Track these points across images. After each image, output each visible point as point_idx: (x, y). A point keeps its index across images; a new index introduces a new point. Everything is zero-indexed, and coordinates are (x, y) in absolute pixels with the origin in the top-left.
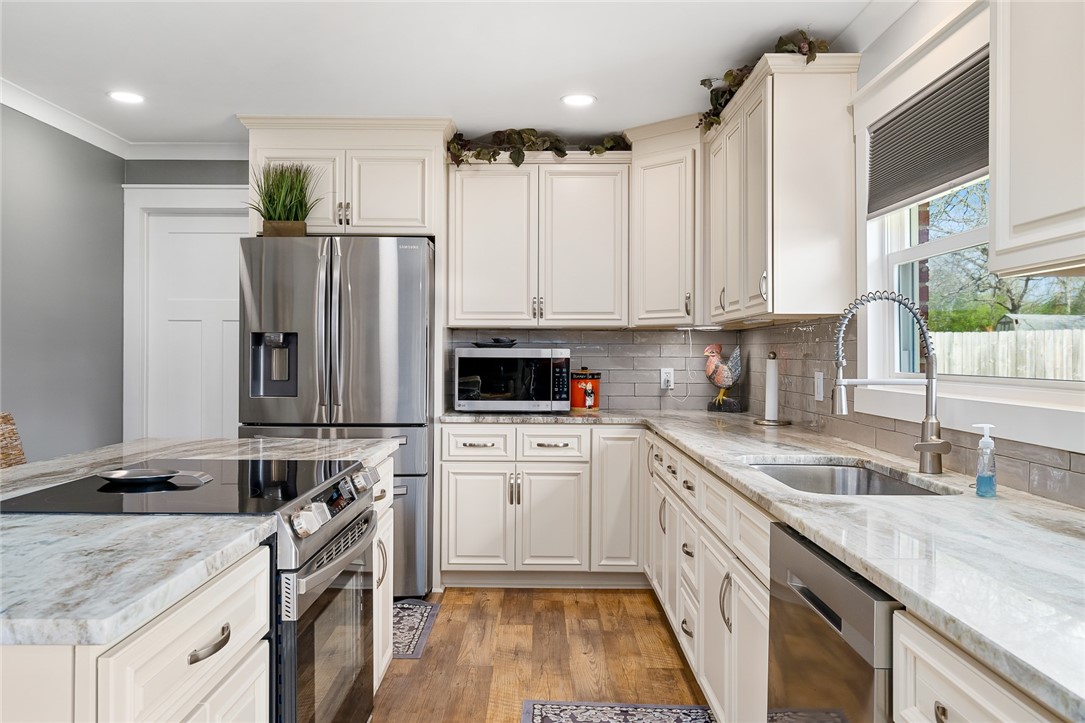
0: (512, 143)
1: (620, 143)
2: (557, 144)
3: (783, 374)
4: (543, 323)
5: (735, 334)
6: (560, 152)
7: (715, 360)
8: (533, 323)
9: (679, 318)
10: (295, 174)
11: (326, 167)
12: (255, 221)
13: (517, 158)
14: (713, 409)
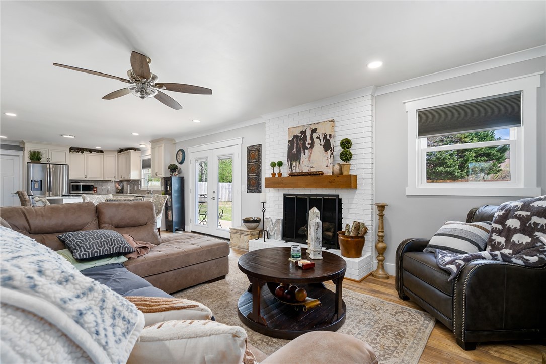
0: (82, 150)
1: (101, 151)
2: (90, 151)
3: (130, 187)
4: (87, 179)
5: (121, 181)
6: (91, 152)
7: (117, 185)
8: (85, 179)
9: (113, 179)
10: (38, 152)
11: (44, 152)
12: (27, 159)
13: (82, 152)
14: (117, 193)
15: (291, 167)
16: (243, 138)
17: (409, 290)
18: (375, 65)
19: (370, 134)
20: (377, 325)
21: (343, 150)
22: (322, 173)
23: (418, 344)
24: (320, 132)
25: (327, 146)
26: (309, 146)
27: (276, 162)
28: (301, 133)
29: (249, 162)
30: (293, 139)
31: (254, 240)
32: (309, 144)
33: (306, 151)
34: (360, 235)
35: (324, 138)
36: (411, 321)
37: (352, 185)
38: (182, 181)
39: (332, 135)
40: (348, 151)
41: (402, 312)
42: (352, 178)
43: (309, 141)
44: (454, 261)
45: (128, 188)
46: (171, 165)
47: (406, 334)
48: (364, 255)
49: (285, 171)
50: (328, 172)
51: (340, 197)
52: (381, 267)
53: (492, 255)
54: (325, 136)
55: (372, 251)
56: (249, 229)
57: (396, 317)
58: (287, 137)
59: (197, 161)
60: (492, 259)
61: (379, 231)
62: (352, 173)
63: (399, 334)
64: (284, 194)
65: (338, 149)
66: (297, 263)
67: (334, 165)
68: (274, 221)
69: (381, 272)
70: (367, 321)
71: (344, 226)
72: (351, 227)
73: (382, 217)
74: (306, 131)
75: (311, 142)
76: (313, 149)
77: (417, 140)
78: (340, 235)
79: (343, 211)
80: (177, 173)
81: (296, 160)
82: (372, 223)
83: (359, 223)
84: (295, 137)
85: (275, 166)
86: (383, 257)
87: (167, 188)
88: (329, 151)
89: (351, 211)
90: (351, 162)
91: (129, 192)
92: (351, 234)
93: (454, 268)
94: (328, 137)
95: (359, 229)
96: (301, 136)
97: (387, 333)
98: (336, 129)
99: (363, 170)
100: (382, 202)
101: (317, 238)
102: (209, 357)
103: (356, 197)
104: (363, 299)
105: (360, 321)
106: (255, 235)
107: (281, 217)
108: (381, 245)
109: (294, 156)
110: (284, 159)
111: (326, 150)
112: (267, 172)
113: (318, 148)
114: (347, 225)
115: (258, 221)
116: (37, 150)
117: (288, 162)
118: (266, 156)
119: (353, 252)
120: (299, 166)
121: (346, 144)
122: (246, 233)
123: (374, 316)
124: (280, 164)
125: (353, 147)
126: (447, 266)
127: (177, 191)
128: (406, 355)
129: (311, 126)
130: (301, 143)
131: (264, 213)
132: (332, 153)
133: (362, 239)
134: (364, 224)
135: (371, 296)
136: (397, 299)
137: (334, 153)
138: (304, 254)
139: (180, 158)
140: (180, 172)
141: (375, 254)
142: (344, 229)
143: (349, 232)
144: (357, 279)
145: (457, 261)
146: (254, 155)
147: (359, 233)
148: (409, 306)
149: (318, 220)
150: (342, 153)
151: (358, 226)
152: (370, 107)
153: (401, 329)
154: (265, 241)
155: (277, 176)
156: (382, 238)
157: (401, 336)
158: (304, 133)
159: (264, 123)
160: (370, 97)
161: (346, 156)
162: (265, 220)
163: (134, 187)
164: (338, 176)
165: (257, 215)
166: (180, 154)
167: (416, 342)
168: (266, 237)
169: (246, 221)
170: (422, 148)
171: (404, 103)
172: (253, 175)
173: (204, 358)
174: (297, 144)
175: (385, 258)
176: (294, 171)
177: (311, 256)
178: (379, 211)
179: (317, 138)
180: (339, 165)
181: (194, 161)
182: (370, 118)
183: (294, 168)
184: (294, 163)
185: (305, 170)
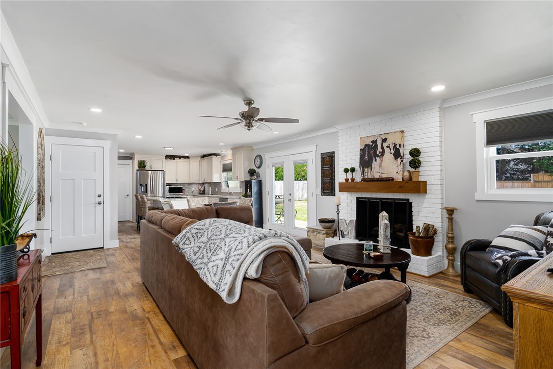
0: (174, 157)
1: (188, 157)
2: (180, 157)
3: (212, 188)
6: (180, 159)
7: (200, 187)
8: (176, 182)
10: (144, 161)
11: (148, 160)
12: (136, 168)
13: (174, 159)
14: (200, 194)
15: (363, 173)
16: (317, 146)
17: (471, 284)
18: (438, 88)
19: (438, 143)
20: (437, 307)
21: (412, 158)
22: (393, 179)
23: (469, 321)
24: (390, 142)
25: (397, 155)
26: (380, 154)
27: (349, 168)
28: (372, 142)
29: (324, 168)
30: (365, 148)
31: (330, 239)
32: (380, 152)
33: (378, 159)
34: (429, 236)
35: (394, 147)
36: (470, 307)
37: (421, 190)
38: (260, 184)
39: (402, 145)
40: (416, 159)
41: (463, 301)
42: (421, 184)
43: (379, 149)
44: (502, 256)
45: (209, 189)
46: (250, 170)
47: (462, 314)
48: (434, 255)
49: (358, 177)
50: (398, 178)
51: (410, 201)
52: (451, 265)
53: (538, 253)
54: (395, 145)
55: (443, 251)
56: (324, 228)
57: (456, 303)
58: (359, 146)
59: (273, 166)
60: (538, 257)
61: (449, 233)
62: (421, 179)
63: (455, 313)
64: (357, 198)
65: (408, 158)
66: (369, 254)
67: (404, 172)
68: (348, 222)
69: (451, 270)
70: (429, 304)
71: (414, 227)
72: (421, 229)
73: (451, 220)
74: (376, 140)
75: (382, 151)
76: (384, 157)
77: (485, 149)
78: (410, 235)
79: (413, 214)
80: (256, 177)
81: (368, 167)
82: (442, 226)
83: (429, 225)
84: (366, 145)
85: (348, 172)
86: (453, 256)
87: (247, 190)
88: (399, 159)
89: (421, 214)
90: (421, 169)
91: (210, 193)
92: (421, 235)
93: (500, 262)
94: (398, 146)
95: (428, 230)
96: (372, 145)
97: (445, 312)
98: (406, 139)
99: (433, 176)
100: (451, 206)
101: (386, 236)
102: (332, 275)
103: (426, 201)
104: (429, 290)
105: (423, 303)
106: (330, 234)
107: (354, 218)
108: (450, 246)
109: (366, 163)
110: (357, 165)
111: (396, 158)
112: (340, 177)
113: (389, 156)
114: (418, 227)
115: (332, 221)
116: (143, 160)
117: (360, 168)
118: (340, 163)
119: (423, 251)
120: (370, 172)
121: (415, 153)
122: (322, 232)
123: (436, 301)
124: (353, 170)
125: (421, 156)
126: (496, 261)
127: (256, 193)
128: (457, 325)
129: (381, 136)
130: (372, 152)
131: (338, 214)
132: (402, 161)
133: (431, 240)
134: (433, 226)
135: (437, 288)
136: (462, 292)
137: (404, 161)
138: (376, 249)
139: (258, 163)
140: (258, 176)
141: (446, 254)
142: (414, 231)
143: (419, 233)
144: (426, 274)
145: (504, 257)
146: (328, 161)
147: (428, 234)
148: (472, 297)
149: (387, 222)
150: (411, 161)
151: (427, 228)
152: (438, 119)
153: (458, 311)
154: (340, 240)
155: (350, 181)
156: (452, 239)
157: (456, 315)
158: (375, 142)
159: (337, 132)
160: (438, 109)
161: (415, 164)
162: (340, 220)
163: (215, 189)
164: (407, 183)
165: (332, 216)
166: (258, 159)
167: (468, 319)
168: (341, 236)
169: (322, 221)
170: (491, 156)
171: (472, 115)
172: (327, 180)
173: (330, 276)
174: (369, 153)
175: (454, 258)
176: (366, 177)
177: (382, 251)
178: (448, 214)
179: (388, 147)
180: (409, 171)
181: (271, 165)
182: (438, 129)
183: (366, 174)
184: (366, 169)
185: (377, 176)
